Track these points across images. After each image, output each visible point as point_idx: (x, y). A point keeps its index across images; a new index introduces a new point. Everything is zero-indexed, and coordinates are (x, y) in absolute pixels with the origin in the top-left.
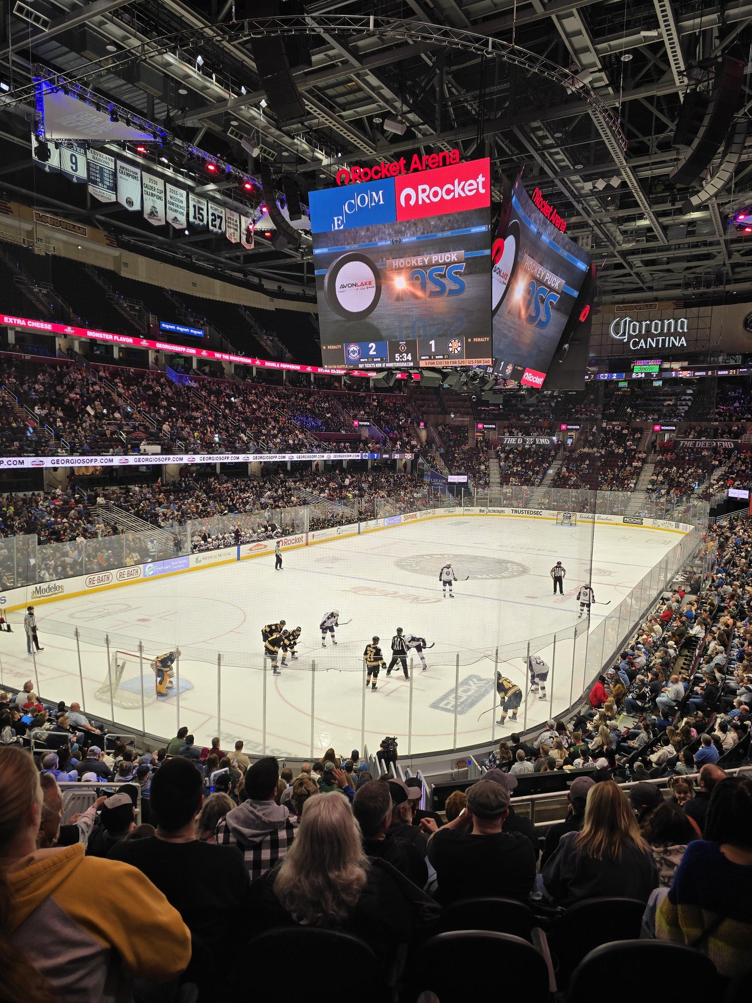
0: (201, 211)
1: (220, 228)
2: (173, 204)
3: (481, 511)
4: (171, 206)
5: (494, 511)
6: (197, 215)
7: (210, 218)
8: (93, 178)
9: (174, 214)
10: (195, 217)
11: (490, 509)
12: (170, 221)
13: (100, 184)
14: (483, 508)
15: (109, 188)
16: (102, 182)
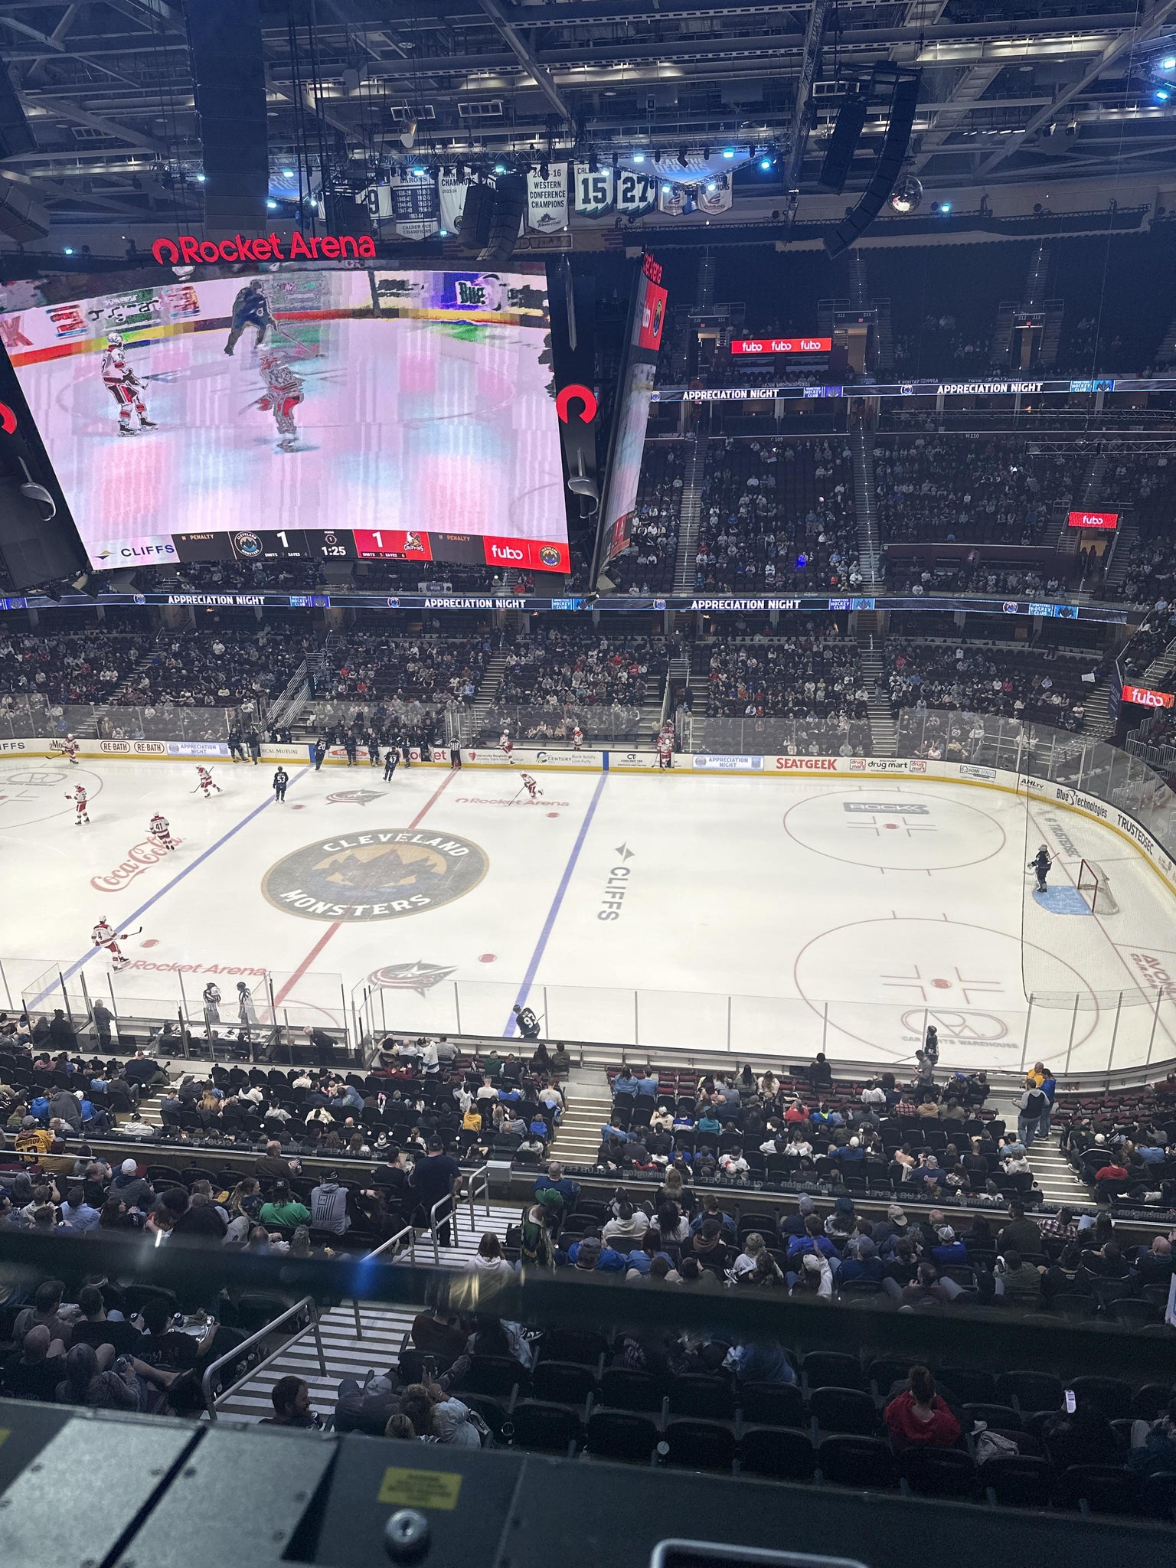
0: (600, 185)
1: (643, 198)
2: (540, 195)
3: (1059, 793)
4: (538, 200)
5: (1089, 805)
6: (591, 195)
7: (621, 187)
8: (402, 211)
9: (541, 211)
10: (586, 200)
11: (1082, 795)
12: (536, 226)
13: (413, 216)
14: (1065, 789)
15: (427, 215)
16: (416, 211)
